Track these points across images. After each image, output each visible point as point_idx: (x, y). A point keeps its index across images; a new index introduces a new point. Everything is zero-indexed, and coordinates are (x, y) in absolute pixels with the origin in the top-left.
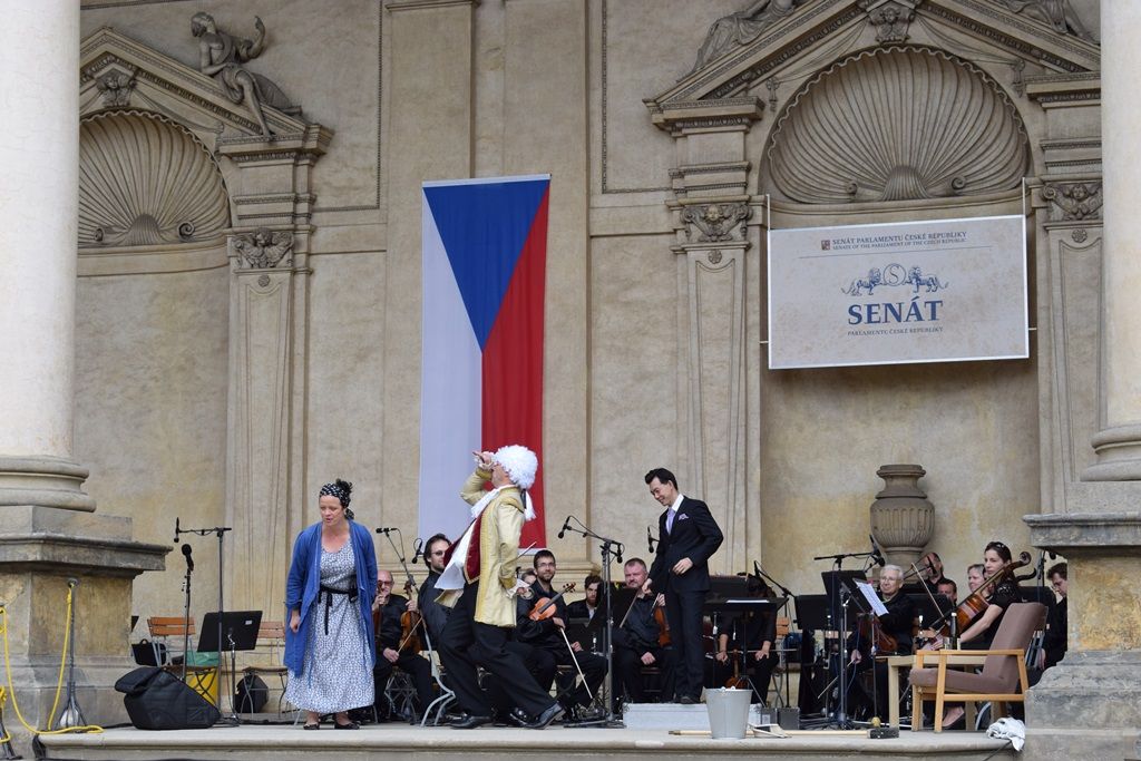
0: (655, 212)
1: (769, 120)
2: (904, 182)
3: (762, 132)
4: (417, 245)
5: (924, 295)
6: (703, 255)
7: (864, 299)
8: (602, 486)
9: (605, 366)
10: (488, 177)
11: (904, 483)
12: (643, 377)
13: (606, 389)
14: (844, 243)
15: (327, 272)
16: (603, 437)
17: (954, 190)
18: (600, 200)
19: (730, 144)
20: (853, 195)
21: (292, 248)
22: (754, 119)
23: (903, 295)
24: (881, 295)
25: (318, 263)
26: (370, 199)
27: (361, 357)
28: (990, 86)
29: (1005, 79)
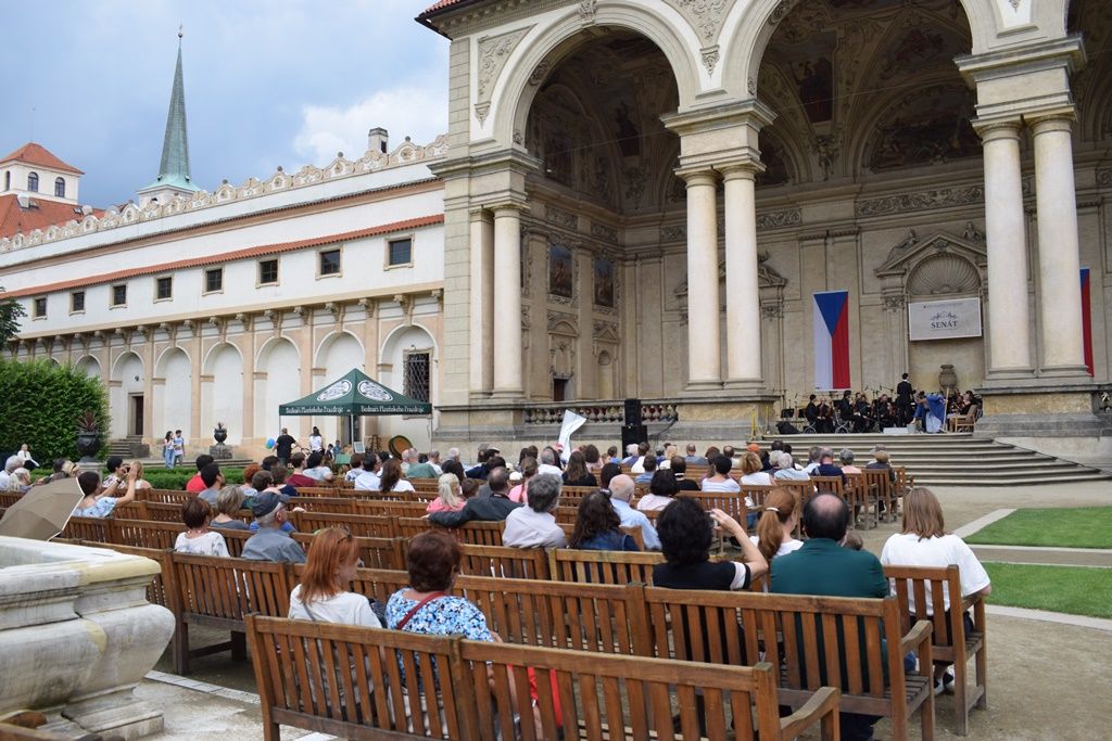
0: (878, 299)
1: (908, 274)
2: (945, 289)
3: (907, 277)
4: (812, 308)
5: (952, 320)
6: (891, 310)
7: (936, 321)
8: (865, 372)
9: (864, 340)
10: (831, 291)
11: (948, 370)
12: (875, 343)
13: (865, 347)
14: (930, 306)
15: (787, 317)
16: (865, 359)
17: (960, 291)
18: (862, 296)
19: (898, 280)
20: (932, 293)
21: (778, 311)
22: (904, 274)
23: (947, 320)
24: (940, 320)
25: (785, 315)
26: (799, 297)
27: (798, 339)
28: (969, 263)
29: (973, 262)
